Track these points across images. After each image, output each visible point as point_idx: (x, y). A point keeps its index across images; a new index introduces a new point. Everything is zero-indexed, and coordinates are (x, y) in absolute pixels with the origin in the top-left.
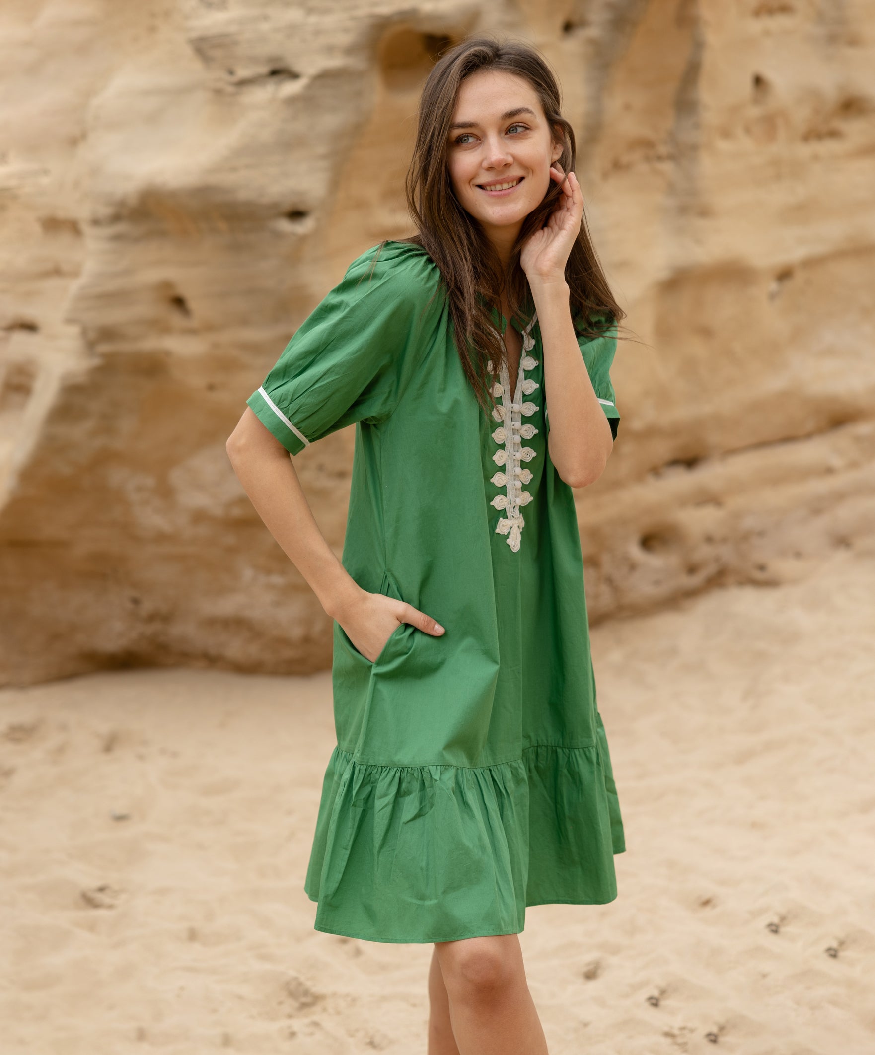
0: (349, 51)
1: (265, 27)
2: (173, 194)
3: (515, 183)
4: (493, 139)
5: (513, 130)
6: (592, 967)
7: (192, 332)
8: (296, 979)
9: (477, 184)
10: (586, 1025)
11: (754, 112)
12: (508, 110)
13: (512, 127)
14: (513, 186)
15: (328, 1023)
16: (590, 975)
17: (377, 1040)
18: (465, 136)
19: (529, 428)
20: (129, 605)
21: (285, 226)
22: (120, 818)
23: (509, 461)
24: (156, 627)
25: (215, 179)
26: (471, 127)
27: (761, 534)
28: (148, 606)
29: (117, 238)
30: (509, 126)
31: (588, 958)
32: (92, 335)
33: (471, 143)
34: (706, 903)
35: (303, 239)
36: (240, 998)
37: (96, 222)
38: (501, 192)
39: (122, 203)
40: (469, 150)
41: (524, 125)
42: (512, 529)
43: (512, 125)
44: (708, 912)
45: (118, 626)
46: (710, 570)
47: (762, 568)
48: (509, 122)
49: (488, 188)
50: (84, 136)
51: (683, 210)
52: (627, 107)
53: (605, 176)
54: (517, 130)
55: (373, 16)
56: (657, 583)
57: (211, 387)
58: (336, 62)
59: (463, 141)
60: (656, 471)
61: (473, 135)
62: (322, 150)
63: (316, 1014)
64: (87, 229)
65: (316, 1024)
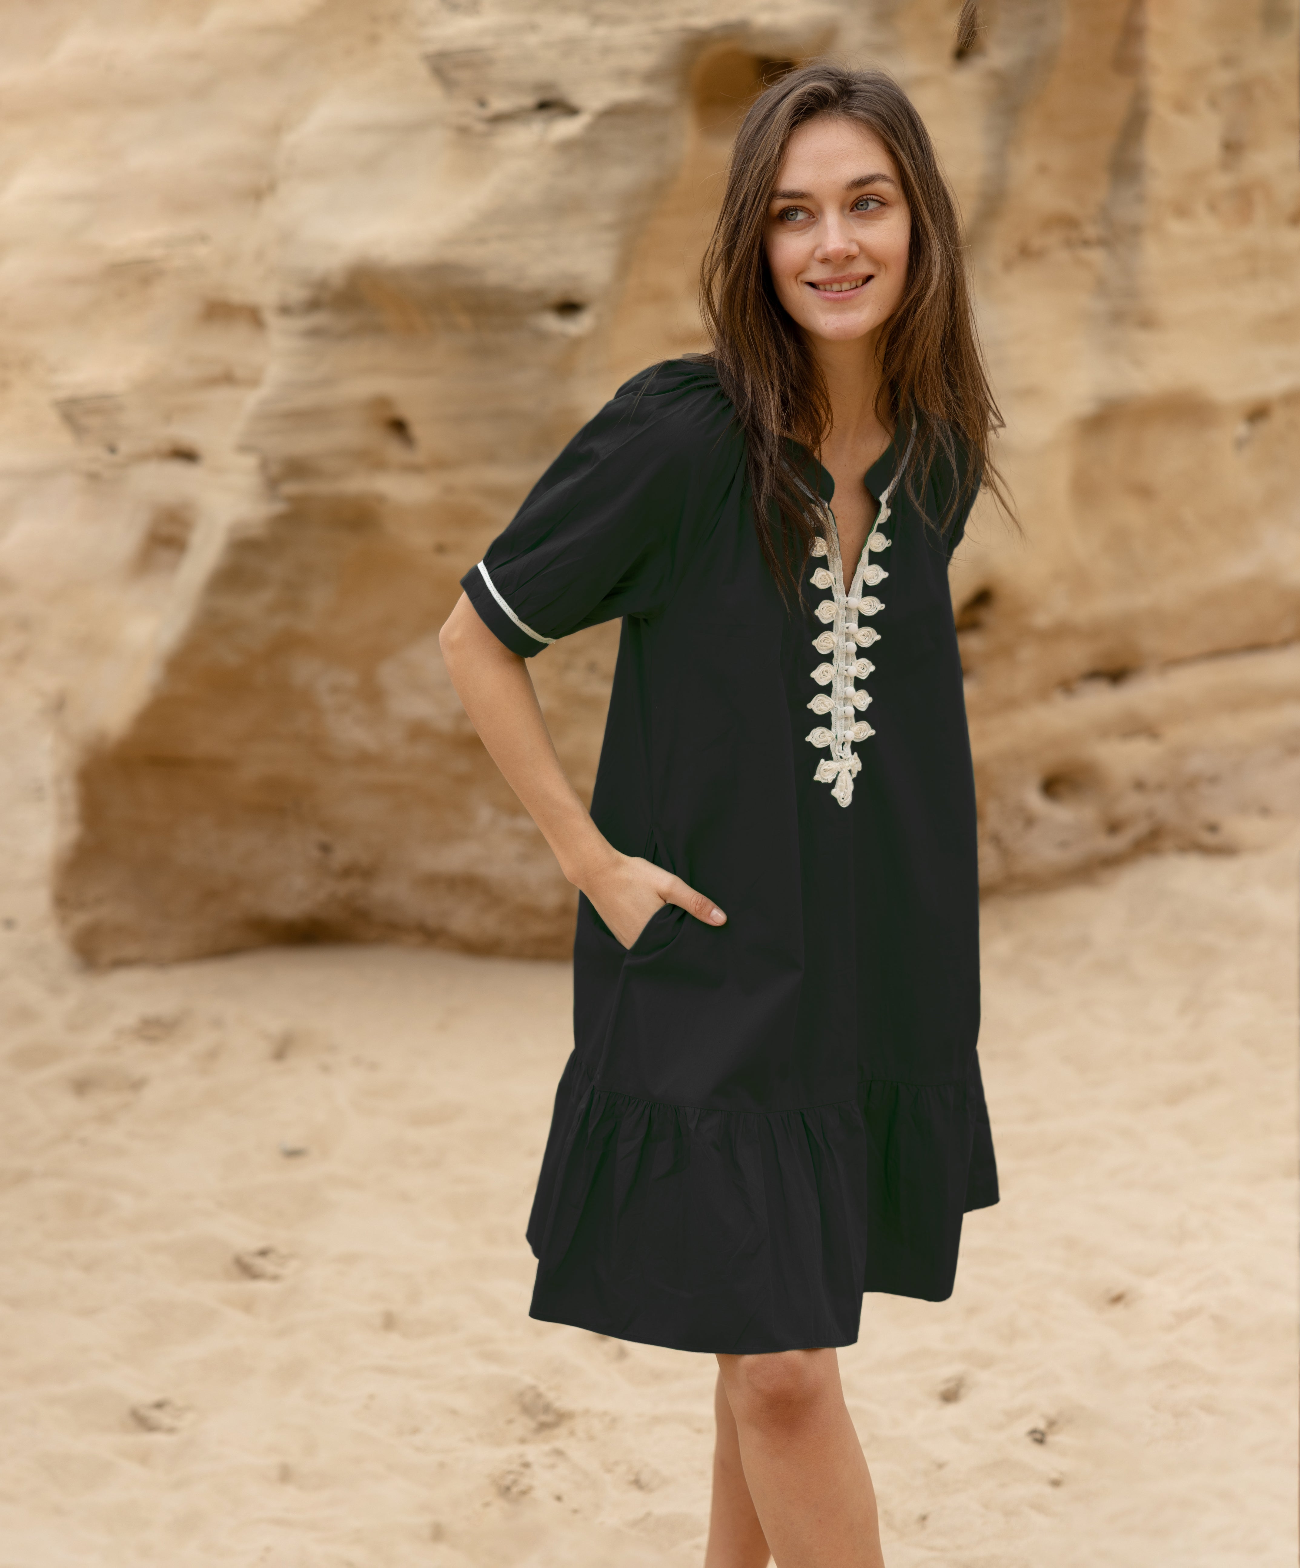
0: (651, 77)
1: (532, 40)
2: (396, 274)
3: (860, 283)
4: (832, 218)
5: (862, 205)
6: (951, 1385)
7: (415, 469)
8: (533, 1388)
9: (807, 280)
10: (941, 1466)
11: (1222, 181)
12: (855, 177)
13: (861, 201)
14: (857, 287)
15: (577, 1451)
16: (950, 1396)
17: (645, 1478)
18: (792, 210)
19: (868, 632)
20: (315, 853)
21: (552, 323)
22: (293, 1154)
23: (838, 678)
24: (353, 884)
25: (453, 254)
26: (802, 198)
27: (1214, 780)
28: (341, 856)
29: (314, 333)
30: (857, 199)
31: (948, 1371)
32: (275, 469)
33: (801, 221)
34: (1117, 1299)
35: (576, 343)
36: (454, 1412)
37: (285, 310)
38: (840, 295)
39: (322, 285)
40: (796, 230)
41: (879, 198)
42: (840, 775)
43: (861, 198)
44: (1119, 1311)
45: (299, 882)
46: (1140, 828)
47: (1213, 828)
48: (856, 193)
49: (821, 287)
50: (272, 187)
51: (1117, 318)
52: (1043, 169)
53: (1008, 266)
54: (868, 205)
55: (685, 29)
56: (1064, 845)
57: (440, 549)
58: (631, 93)
59: (790, 216)
60: (1067, 686)
61: (803, 209)
62: (607, 216)
63: (560, 1439)
64: (272, 320)
65: (559, 1453)
